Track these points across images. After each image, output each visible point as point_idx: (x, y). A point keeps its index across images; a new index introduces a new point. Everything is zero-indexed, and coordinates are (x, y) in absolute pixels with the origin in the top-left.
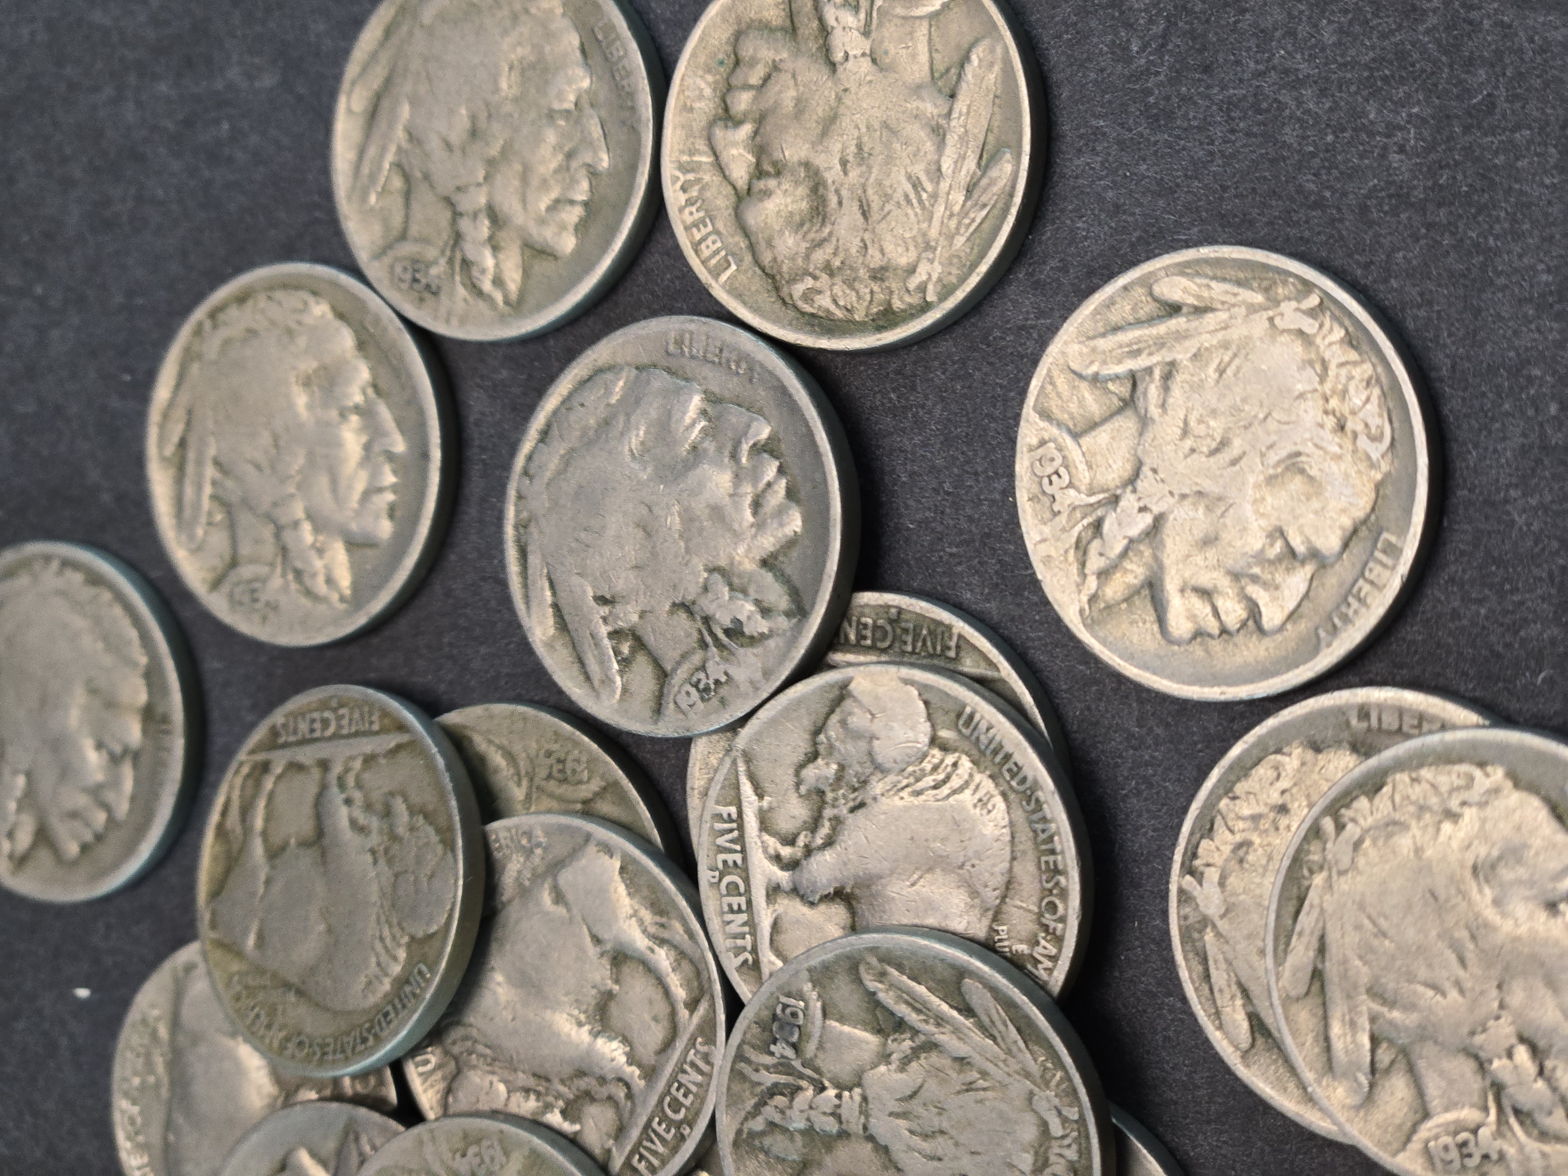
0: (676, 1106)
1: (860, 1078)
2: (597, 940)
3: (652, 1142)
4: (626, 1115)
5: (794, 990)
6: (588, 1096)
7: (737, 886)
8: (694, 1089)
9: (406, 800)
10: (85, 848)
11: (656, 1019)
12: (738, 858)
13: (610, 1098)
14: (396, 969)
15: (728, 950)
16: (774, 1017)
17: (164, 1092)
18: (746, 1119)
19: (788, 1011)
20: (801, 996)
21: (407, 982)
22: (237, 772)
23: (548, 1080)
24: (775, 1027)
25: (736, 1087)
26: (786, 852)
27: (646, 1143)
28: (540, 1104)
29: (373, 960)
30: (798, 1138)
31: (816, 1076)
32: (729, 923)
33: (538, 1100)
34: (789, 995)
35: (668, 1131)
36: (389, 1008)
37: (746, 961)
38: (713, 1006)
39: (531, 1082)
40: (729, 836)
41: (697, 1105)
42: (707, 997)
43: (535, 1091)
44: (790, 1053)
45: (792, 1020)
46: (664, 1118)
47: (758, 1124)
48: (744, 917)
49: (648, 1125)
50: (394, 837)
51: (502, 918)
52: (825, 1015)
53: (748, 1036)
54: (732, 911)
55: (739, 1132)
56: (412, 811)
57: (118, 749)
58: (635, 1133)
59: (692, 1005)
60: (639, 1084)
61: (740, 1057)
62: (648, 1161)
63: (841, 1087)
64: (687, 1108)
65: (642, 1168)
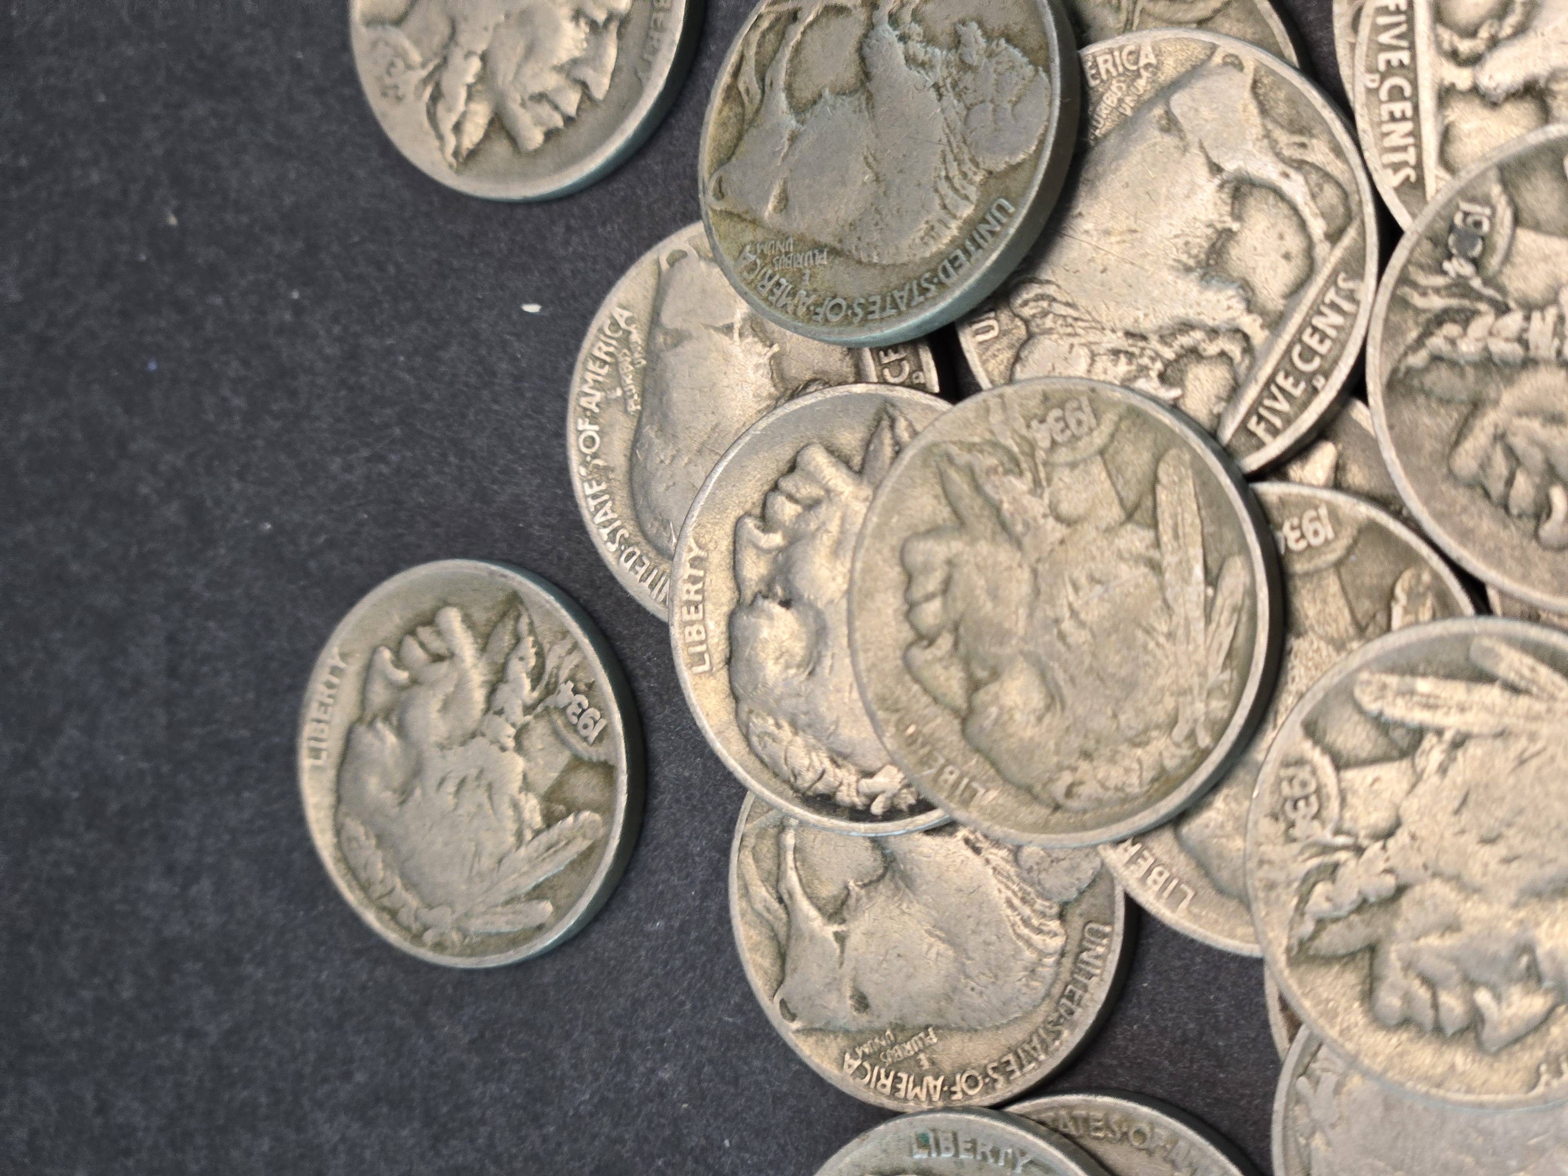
0: (1308, 354)
1: (1556, 293)
2: (1215, 169)
3: (1275, 398)
4: (1242, 370)
5: (1479, 192)
6: (1194, 353)
7: (1401, 89)
8: (1332, 333)
9: (981, 25)
10: (550, 135)
11: (1287, 257)
12: (1405, 57)
13: (1223, 354)
14: (967, 211)
15: (1385, 166)
16: (1452, 228)
17: (633, 407)
18: (1405, 354)
19: (1470, 220)
20: (1486, 201)
21: (984, 221)
22: (755, 25)
23: (1144, 338)
24: (1451, 240)
25: (1395, 318)
26: (1465, 46)
27: (1268, 402)
28: (1134, 367)
29: (937, 201)
30: (1470, 372)
31: (1499, 297)
32: (1387, 134)
33: (1130, 363)
34: (1473, 200)
35: (1296, 385)
36: (959, 252)
37: (1407, 178)
38: (1362, 233)
39: (1122, 343)
40: (1397, 31)
41: (1334, 353)
42: (1356, 224)
43: (1126, 353)
44: (1468, 270)
45: (1473, 229)
46: (1291, 371)
47: (1418, 359)
48: (1408, 126)
49: (1271, 380)
50: (965, 66)
51: (1093, 156)
52: (1517, 221)
53: (1416, 254)
54: (1393, 118)
55: (1394, 371)
56: (989, 36)
57: (601, 17)
58: (1251, 394)
59: (1334, 237)
60: (1258, 335)
61: (1404, 279)
62: (1268, 421)
63: (1529, 308)
64: (1322, 357)
65: (1260, 430)
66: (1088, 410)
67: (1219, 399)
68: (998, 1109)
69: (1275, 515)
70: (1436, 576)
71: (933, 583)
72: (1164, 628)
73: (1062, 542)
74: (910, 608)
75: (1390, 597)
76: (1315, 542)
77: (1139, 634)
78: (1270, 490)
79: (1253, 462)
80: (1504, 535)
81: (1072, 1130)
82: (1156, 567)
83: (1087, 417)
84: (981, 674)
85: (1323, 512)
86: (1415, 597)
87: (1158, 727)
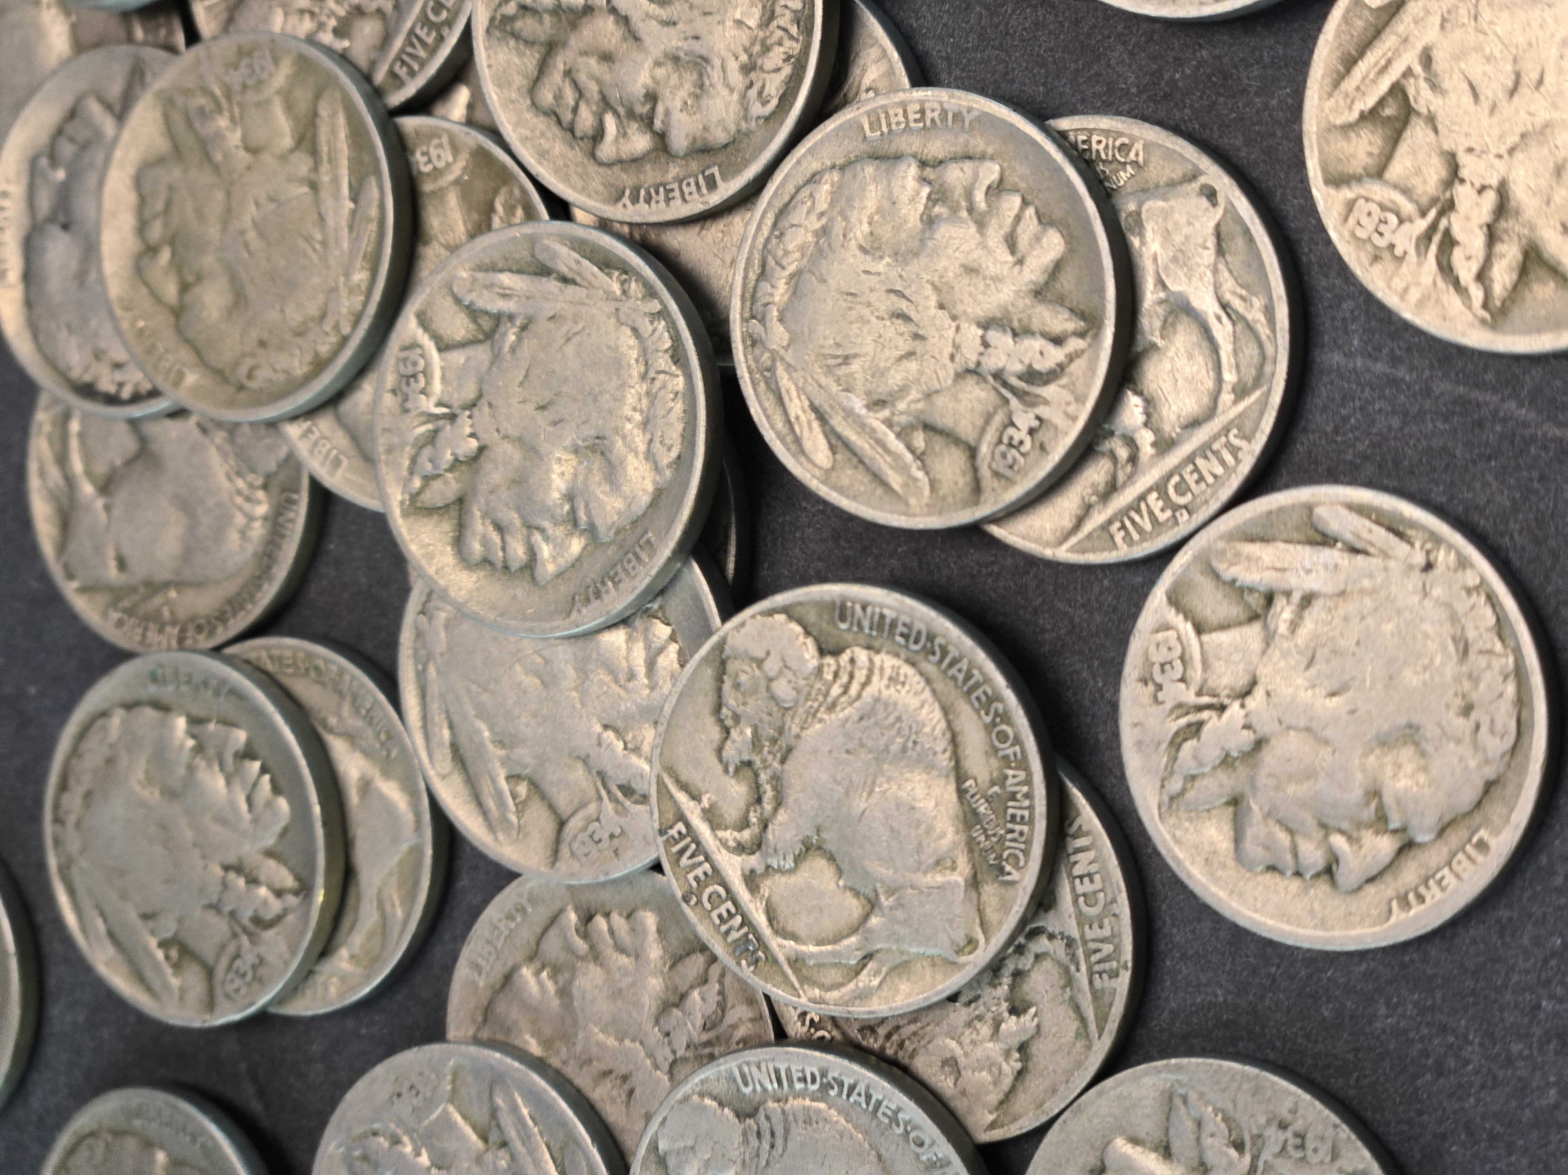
0: (438, 8)
3: (414, 46)
4: (392, 24)
6: (359, 12)
13: (379, 10)
18: (500, 5)
27: (410, 50)
28: (315, 24)
39: (307, 4)
41: (457, 7)
43: (310, 12)
46: (426, 23)
47: (509, 9)
49: (412, 32)
55: (492, 19)
58: (397, 43)
62: (408, 65)
64: (448, 10)
65: (402, 72)
66: (269, 58)
67: (375, 47)
68: (217, 651)
69: (410, 142)
70: (523, 191)
71: (159, 206)
72: (319, 237)
73: (249, 168)
74: (142, 226)
75: (490, 209)
76: (441, 165)
77: (301, 242)
78: (410, 123)
79: (396, 99)
80: (570, 154)
81: (270, 667)
82: (314, 186)
83: (268, 63)
84: (190, 278)
85: (445, 139)
86: (510, 209)
87: (313, 319)
